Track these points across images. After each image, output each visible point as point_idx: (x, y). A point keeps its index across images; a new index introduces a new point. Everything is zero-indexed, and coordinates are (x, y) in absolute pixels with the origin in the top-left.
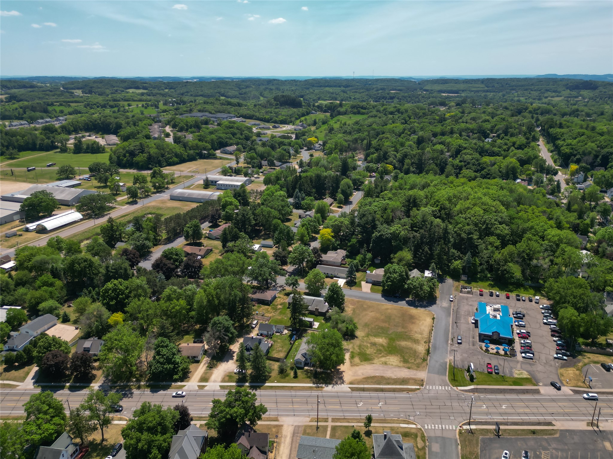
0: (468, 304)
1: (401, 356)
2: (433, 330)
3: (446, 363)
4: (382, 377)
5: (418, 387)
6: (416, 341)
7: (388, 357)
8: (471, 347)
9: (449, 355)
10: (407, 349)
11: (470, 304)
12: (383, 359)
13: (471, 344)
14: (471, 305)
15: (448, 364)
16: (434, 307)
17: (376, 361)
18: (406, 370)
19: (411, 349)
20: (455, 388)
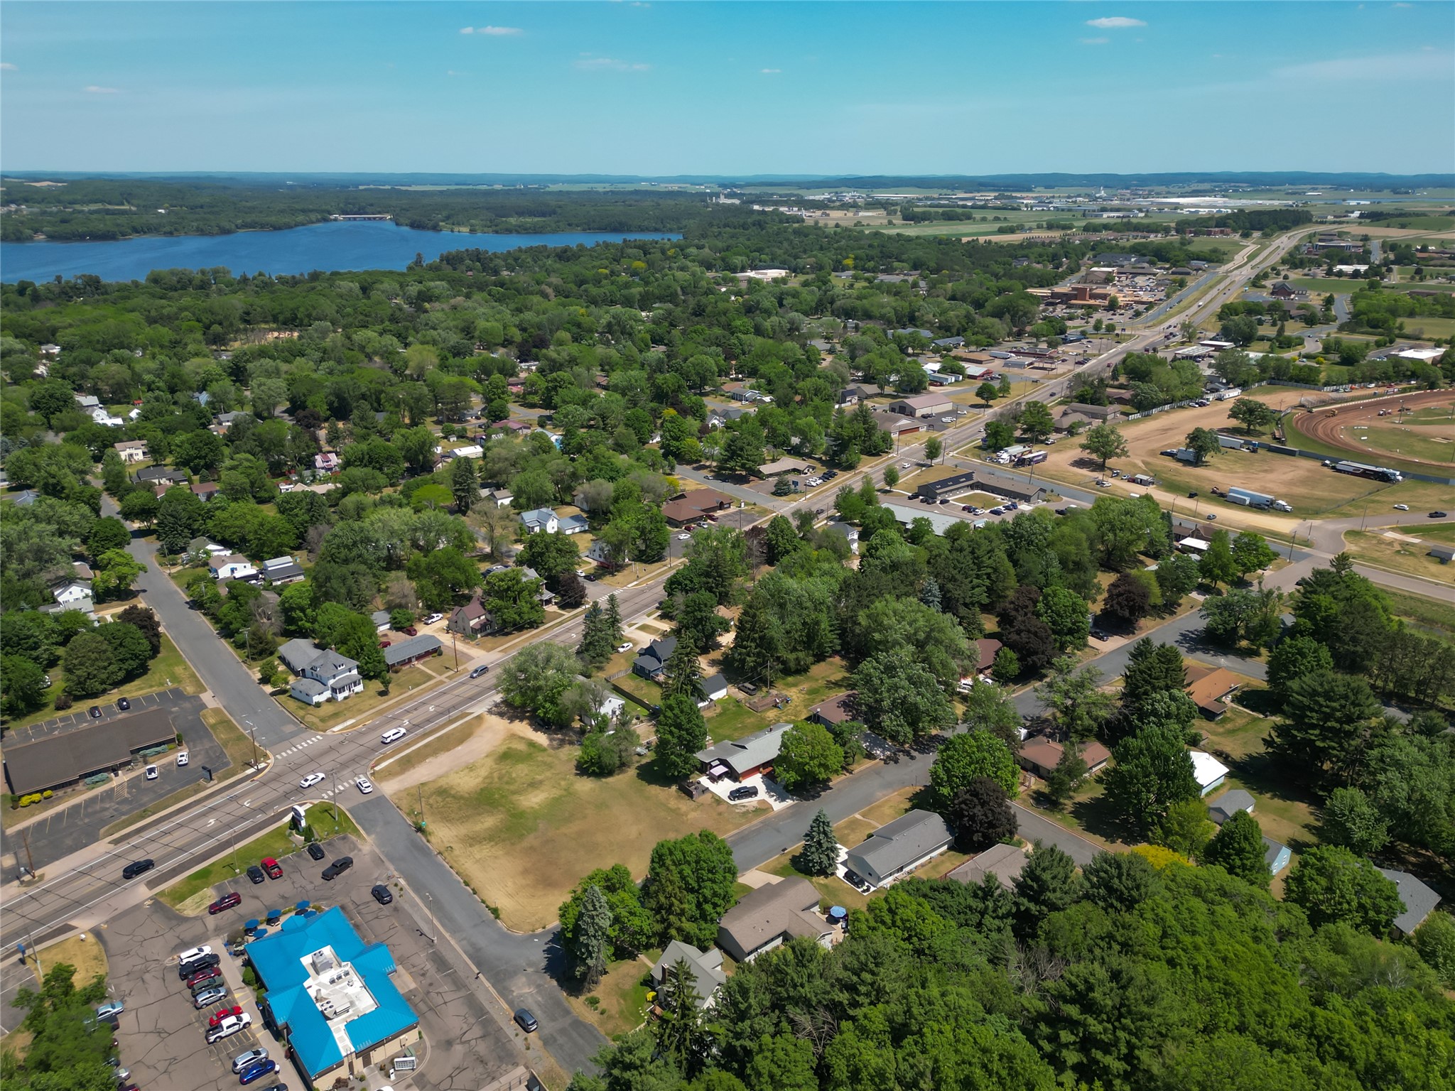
0: (461, 1039)
1: (462, 797)
2: (467, 884)
3: (368, 833)
4: (449, 750)
5: (377, 768)
6: (472, 840)
7: (480, 779)
8: (346, 901)
9: (377, 851)
10: (468, 817)
11: (458, 1049)
12: (483, 772)
13: (351, 907)
14: (449, 1044)
15: (362, 832)
16: (540, 959)
17: (490, 762)
18: (424, 780)
19: (463, 820)
20: (316, 802)
